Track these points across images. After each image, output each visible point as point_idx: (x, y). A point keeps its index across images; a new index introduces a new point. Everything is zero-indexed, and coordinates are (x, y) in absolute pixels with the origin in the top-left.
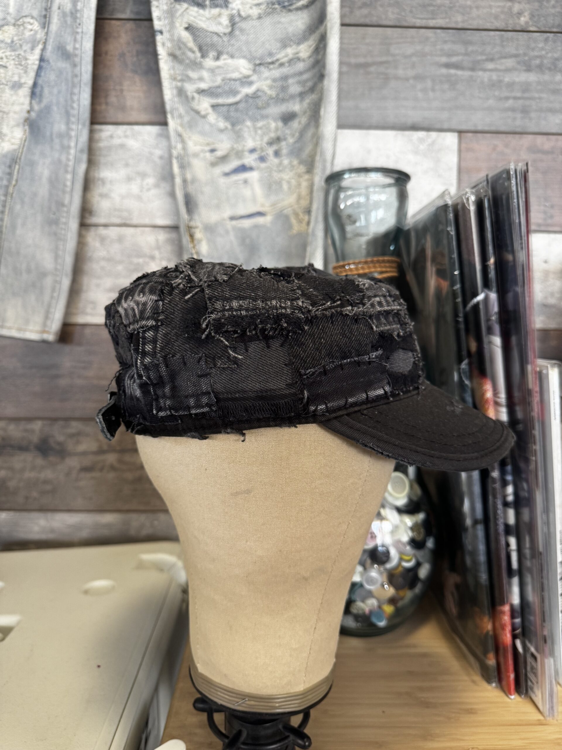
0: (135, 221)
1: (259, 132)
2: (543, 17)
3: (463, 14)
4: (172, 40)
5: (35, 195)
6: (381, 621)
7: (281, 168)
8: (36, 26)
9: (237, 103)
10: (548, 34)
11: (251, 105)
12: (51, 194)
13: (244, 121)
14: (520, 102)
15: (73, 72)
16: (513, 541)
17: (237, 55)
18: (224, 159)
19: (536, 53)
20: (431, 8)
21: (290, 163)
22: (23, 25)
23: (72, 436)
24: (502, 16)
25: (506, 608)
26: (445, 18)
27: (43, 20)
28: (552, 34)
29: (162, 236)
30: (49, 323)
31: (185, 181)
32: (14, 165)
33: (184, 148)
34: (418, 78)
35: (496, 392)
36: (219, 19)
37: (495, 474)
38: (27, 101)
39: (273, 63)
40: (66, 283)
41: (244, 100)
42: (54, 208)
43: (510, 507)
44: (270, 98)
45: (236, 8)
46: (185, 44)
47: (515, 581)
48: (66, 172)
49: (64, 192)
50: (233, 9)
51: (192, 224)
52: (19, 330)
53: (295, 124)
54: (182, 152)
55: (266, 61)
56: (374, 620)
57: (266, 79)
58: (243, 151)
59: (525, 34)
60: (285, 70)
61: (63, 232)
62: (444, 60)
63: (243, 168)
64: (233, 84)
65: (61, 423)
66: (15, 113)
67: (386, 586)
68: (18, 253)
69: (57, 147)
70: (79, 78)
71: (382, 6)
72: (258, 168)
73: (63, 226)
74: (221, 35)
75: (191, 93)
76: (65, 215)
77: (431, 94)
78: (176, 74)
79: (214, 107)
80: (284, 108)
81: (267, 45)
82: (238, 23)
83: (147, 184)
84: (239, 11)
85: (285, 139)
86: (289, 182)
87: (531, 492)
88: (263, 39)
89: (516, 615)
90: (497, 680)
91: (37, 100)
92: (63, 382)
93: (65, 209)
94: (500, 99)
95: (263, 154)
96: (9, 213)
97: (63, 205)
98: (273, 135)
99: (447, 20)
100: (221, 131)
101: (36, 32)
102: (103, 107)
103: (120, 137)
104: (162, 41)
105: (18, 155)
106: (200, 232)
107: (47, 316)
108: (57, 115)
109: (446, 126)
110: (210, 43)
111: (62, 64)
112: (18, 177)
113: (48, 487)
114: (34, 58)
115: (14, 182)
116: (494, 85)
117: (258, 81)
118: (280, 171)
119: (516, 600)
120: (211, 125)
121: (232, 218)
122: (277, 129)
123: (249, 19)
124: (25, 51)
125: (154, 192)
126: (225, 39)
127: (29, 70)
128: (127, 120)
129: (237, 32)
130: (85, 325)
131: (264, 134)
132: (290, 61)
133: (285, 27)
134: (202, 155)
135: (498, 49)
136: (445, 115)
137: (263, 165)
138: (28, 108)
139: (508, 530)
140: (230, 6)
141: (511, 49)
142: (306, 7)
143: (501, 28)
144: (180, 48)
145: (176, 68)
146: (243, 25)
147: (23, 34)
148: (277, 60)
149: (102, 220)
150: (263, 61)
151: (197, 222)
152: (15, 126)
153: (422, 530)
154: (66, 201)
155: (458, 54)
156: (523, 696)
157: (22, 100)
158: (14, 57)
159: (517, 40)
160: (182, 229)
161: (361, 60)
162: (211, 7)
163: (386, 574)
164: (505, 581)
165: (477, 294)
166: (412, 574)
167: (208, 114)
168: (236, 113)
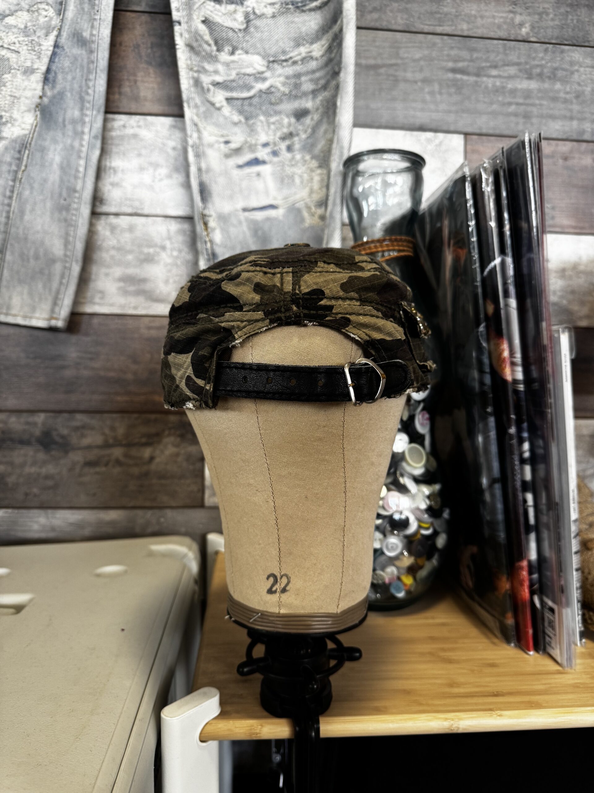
0: (146, 212)
1: (272, 127)
2: (543, 29)
3: (468, 23)
4: (189, 32)
5: (45, 180)
6: (399, 591)
7: (293, 163)
8: (51, 12)
9: (250, 98)
10: (548, 45)
11: (265, 100)
12: (62, 180)
13: (257, 116)
14: (522, 108)
15: (89, 58)
16: (530, 497)
17: (252, 51)
18: (237, 151)
19: (536, 62)
20: (438, 16)
21: (303, 158)
22: (37, 11)
23: (77, 429)
24: (505, 27)
25: (525, 563)
26: (451, 25)
27: (58, 7)
28: (551, 46)
29: (174, 226)
30: (57, 309)
31: (200, 170)
32: (23, 150)
33: (200, 138)
34: (425, 81)
35: (513, 352)
36: (235, 15)
37: (513, 430)
38: (40, 86)
39: (286, 61)
40: (76, 269)
41: (258, 95)
42: (64, 194)
43: (527, 464)
44: (283, 94)
45: (251, 6)
46: (201, 37)
47: (533, 537)
48: (79, 157)
49: (76, 177)
50: (247, 7)
51: (206, 212)
52: (25, 317)
53: (308, 121)
54: (197, 141)
55: (280, 58)
56: (393, 591)
57: (280, 76)
58: (256, 145)
59: (527, 44)
60: (298, 68)
61: (74, 218)
62: (450, 65)
63: (256, 162)
64: (247, 78)
65: (66, 415)
66: (26, 98)
67: (406, 553)
68: (26, 239)
69: (70, 133)
70: (95, 65)
71: (391, 11)
72: (271, 162)
73: (74, 212)
74: (237, 30)
75: (206, 84)
76: (76, 200)
77: (438, 97)
78: (193, 65)
79: (227, 99)
80: (296, 105)
81: (281, 43)
82: (252, 20)
83: (160, 175)
84: (253, 9)
85: (298, 135)
86: (301, 177)
87: (547, 448)
88: (276, 37)
89: (534, 570)
90: (515, 638)
91: (50, 85)
92: (68, 373)
93: (77, 195)
94: (504, 104)
95: (275, 148)
96: (16, 198)
97: (75, 191)
98: (285, 130)
99: (453, 28)
100: (235, 124)
101: (51, 19)
102: (117, 96)
103: (133, 127)
104: (179, 31)
105: (28, 140)
106: (214, 220)
107: (55, 303)
108: (70, 101)
109: (452, 128)
110: (225, 37)
111: (77, 51)
112: (27, 161)
113: (50, 483)
114: (48, 44)
115: (23, 168)
116: (498, 91)
117: (272, 77)
118: (293, 165)
119: (533, 555)
120: (226, 118)
121: (245, 210)
122: (290, 125)
123: (263, 17)
124: (39, 37)
125: (166, 182)
126: (240, 35)
127: (42, 56)
128: (139, 111)
129: (252, 29)
130: (92, 315)
131: (277, 129)
132: (303, 60)
133: (298, 27)
134: (216, 146)
135: (500, 57)
136: (451, 118)
137: (276, 159)
138: (41, 94)
139: (526, 487)
140: (245, 3)
141: (513, 57)
142: (319, 8)
143: (504, 37)
144: (197, 40)
145: (193, 59)
146: (258, 22)
147: (37, 19)
148: (291, 58)
149: (113, 210)
150: (277, 59)
151: (212, 211)
152: (25, 111)
153: (439, 499)
154: (79, 187)
155: (464, 60)
156: (541, 652)
157: (34, 85)
158: (27, 43)
159: (519, 49)
160: (196, 218)
161: (372, 62)
162: (227, 3)
163: (405, 540)
164: (523, 536)
165: (494, 259)
166: (430, 542)
167: (222, 106)
168: (249, 107)
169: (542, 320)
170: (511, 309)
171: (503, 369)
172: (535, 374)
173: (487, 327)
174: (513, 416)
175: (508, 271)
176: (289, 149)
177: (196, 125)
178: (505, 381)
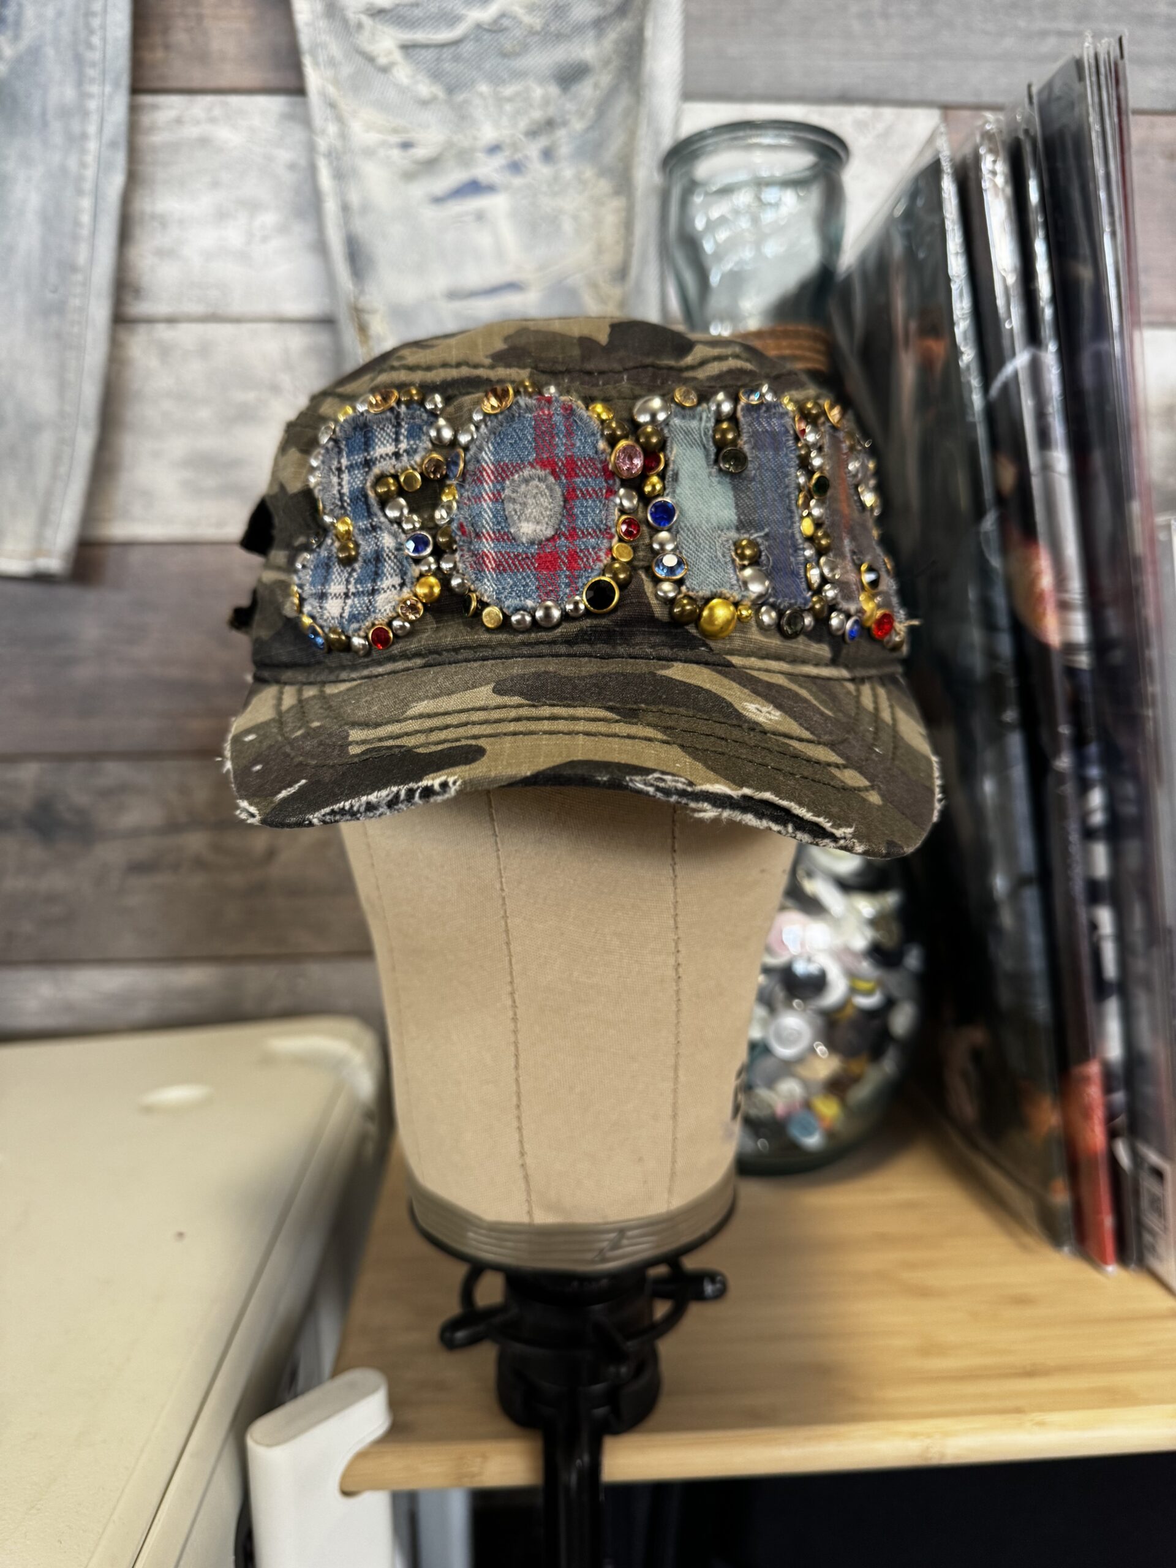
0: (237, 310)
1: (508, 107)
5: (10, 250)
6: (809, 1131)
7: (557, 188)
9: (456, 43)
11: (489, 47)
12: (46, 247)
13: (473, 82)
16: (1105, 917)
18: (431, 165)
23: (107, 792)
29: (297, 340)
30: (49, 533)
31: (345, 208)
33: (343, 135)
35: (1062, 578)
37: (1064, 762)
40: (85, 442)
41: (472, 37)
42: (53, 277)
43: (1098, 839)
44: (530, 32)
47: (1112, 1008)
48: (80, 192)
49: (75, 238)
51: (364, 302)
53: (587, 90)
54: (338, 144)
56: (795, 1132)
58: (472, 150)
61: (76, 329)
63: (474, 188)
65: (82, 764)
67: (821, 1049)
69: (58, 139)
72: (507, 188)
73: (76, 317)
75: (354, 13)
76: (78, 290)
77: (880, 23)
79: (407, 48)
80: (560, 54)
83: (263, 227)
85: (565, 123)
86: (575, 218)
87: (1144, 800)
89: (1115, 1083)
90: (1073, 1236)
91: (10, 33)
92: (84, 673)
93: (79, 277)
94: (1029, 36)
95: (518, 156)
97: (73, 268)
98: (537, 115)
100: (424, 103)
102: (159, 54)
103: (198, 122)
106: (382, 322)
107: (44, 518)
108: (54, 67)
113: (57, 910)
118: (556, 194)
119: (1113, 1049)
120: (402, 90)
121: (452, 295)
122: (546, 102)
125: (276, 243)
128: (212, 84)
130: (129, 545)
131: (518, 113)
134: (382, 153)
136: (910, 71)
137: (517, 181)
139: (1095, 892)
149: (162, 308)
151: (375, 300)
153: (895, 928)
154: (82, 258)
160: (342, 318)
163: (819, 1021)
164: (1090, 1006)
165: (1014, 355)
166: (876, 1023)
167: (392, 64)
168: (455, 64)
169: (1130, 497)
170: (1056, 476)
171: (1040, 617)
172: (1115, 627)
173: (1002, 522)
174: (1065, 730)
175: (1047, 387)
176: (548, 155)
177: (332, 105)
178: (1044, 648)
